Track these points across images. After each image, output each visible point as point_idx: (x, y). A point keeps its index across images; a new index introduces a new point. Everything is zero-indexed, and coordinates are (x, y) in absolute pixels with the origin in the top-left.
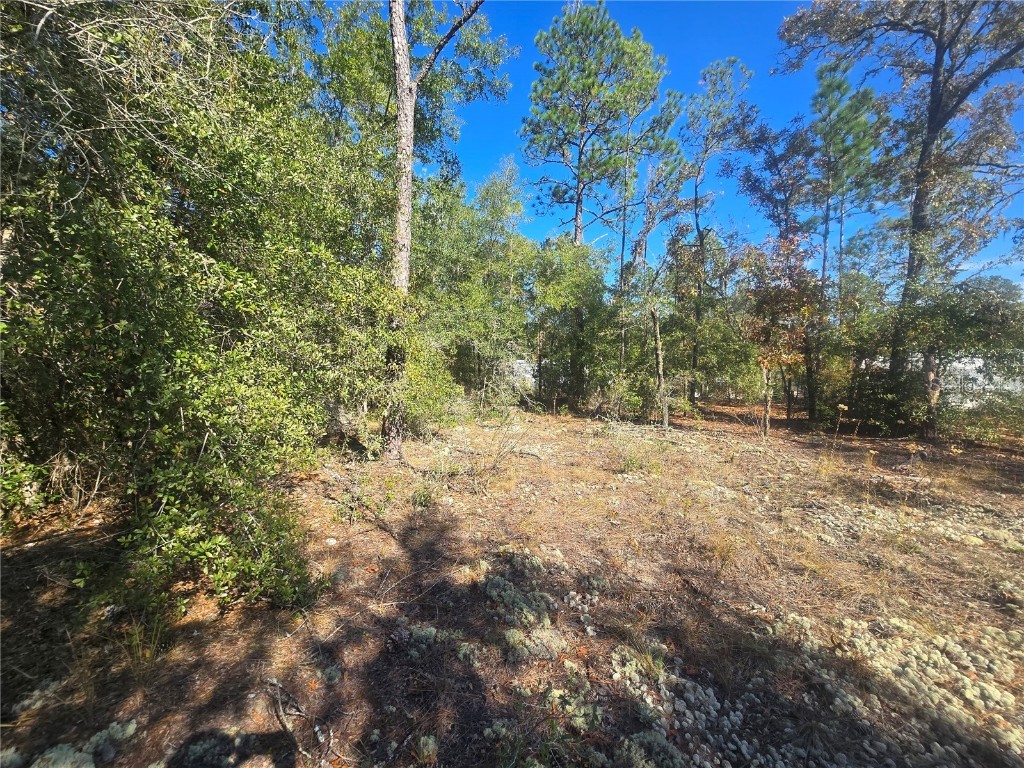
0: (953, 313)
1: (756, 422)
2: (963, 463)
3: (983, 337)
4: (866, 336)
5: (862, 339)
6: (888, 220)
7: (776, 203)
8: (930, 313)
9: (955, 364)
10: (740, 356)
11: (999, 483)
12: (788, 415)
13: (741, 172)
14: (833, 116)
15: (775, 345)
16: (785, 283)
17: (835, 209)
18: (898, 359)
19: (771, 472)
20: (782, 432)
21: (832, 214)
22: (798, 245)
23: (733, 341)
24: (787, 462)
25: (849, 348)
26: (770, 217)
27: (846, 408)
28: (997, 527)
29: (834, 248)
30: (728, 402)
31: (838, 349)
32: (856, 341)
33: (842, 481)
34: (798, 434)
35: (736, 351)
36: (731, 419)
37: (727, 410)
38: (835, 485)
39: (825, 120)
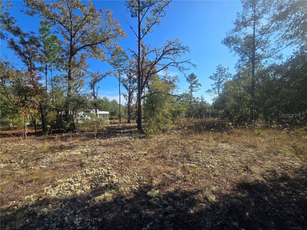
0: (77, 101)
1: (20, 135)
2: (80, 136)
3: (83, 107)
4: (58, 105)
5: (57, 106)
6: (64, 74)
7: (26, 58)
8: (73, 101)
9: (79, 113)
10: (14, 111)
11: (86, 139)
12: (35, 130)
13: (9, 39)
14: (46, 38)
15: (27, 107)
16: (31, 86)
17: (49, 67)
18: (67, 112)
19: (25, 152)
20: (33, 137)
21: (48, 68)
22: (36, 74)
23: (10, 105)
24: (33, 147)
25: (53, 109)
26: (24, 61)
27: (50, 126)
28: (84, 148)
29: (49, 78)
30: (9, 129)
31: (51, 109)
32: (55, 107)
33: (50, 148)
34: (38, 136)
35: (11, 109)
36: (9, 136)
37: (8, 132)
38: (48, 150)
39: (43, 38)
